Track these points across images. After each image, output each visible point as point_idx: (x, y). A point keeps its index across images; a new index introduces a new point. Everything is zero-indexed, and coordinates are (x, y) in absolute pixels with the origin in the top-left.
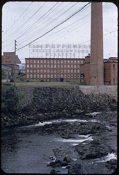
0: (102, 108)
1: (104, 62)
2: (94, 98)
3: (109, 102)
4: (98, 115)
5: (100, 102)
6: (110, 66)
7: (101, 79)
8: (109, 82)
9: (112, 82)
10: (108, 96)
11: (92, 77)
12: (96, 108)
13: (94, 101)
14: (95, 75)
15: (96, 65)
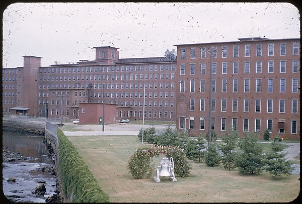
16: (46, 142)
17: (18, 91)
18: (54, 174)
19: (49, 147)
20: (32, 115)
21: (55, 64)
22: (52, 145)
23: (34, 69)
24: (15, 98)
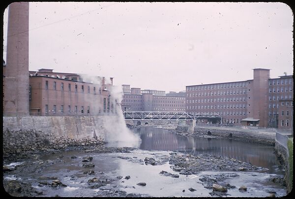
0: (26, 155)
1: (30, 76)
2: (11, 139)
3: (38, 145)
4: (18, 168)
5: (22, 145)
6: (40, 84)
7: (25, 105)
8: (39, 110)
9: (44, 110)
10: (36, 134)
11: (8, 102)
12: (14, 155)
13: (12, 144)
14: (13, 98)
15: (17, 80)
16: (276, 152)
17: (248, 103)
18: (285, 185)
19: (280, 158)
20: (262, 126)
21: (284, 75)
22: (283, 156)
23: (263, 81)
24: (246, 111)
